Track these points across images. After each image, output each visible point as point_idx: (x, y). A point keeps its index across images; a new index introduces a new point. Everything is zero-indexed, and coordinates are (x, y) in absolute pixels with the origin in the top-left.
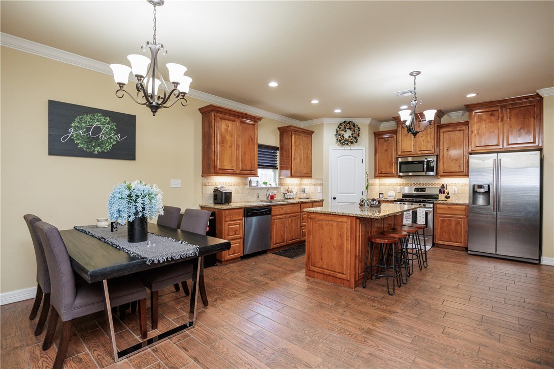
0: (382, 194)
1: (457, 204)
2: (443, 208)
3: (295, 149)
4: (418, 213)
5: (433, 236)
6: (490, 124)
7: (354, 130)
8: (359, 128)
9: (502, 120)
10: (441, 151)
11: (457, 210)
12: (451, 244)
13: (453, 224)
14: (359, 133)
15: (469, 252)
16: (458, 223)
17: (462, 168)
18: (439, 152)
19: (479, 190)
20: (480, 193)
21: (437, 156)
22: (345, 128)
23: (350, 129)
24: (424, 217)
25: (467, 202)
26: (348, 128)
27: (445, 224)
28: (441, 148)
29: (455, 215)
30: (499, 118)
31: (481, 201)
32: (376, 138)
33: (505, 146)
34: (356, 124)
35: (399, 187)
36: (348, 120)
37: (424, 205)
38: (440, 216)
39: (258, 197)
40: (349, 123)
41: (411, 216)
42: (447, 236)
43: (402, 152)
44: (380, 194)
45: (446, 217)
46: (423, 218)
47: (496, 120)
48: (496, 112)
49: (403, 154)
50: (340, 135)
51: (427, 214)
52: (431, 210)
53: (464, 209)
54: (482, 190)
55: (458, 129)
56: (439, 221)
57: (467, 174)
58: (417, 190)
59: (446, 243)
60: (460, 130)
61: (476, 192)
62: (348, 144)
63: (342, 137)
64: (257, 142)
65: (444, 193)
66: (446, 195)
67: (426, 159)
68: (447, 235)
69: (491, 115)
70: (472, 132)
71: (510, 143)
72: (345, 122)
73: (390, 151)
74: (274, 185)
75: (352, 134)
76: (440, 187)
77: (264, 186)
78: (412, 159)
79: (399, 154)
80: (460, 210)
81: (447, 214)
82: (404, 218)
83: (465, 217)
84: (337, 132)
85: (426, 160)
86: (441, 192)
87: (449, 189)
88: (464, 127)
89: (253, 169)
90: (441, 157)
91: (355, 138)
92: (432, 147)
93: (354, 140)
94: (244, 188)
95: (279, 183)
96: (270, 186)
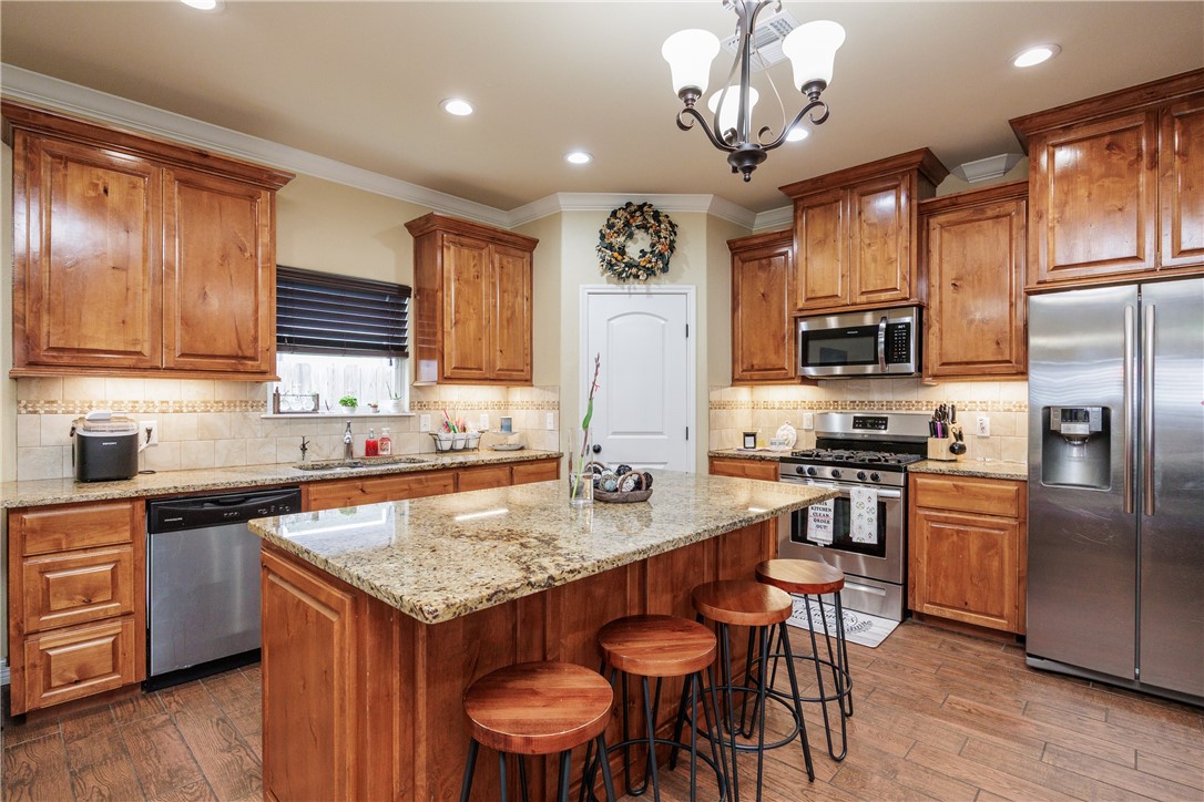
0: (754, 435)
1: (985, 477)
2: (937, 490)
3: (458, 293)
4: (853, 504)
5: (905, 585)
6: (1107, 182)
7: (657, 233)
8: (673, 226)
9: (1154, 164)
10: (935, 291)
11: (988, 498)
12: (966, 620)
13: (974, 546)
14: (672, 242)
15: (1031, 661)
16: (990, 545)
17: (1005, 347)
18: (929, 295)
19: (1068, 428)
20: (1069, 439)
21: (921, 308)
22: (627, 224)
23: (644, 227)
24: (874, 516)
25: (1022, 470)
26: (638, 227)
27: (945, 546)
28: (935, 280)
29: (980, 514)
30: (1140, 155)
31: (1075, 468)
32: (736, 258)
33: (1167, 260)
34: (664, 211)
35: (809, 414)
36: (637, 200)
37: (875, 478)
38: (929, 519)
39: (304, 449)
40: (641, 208)
41: (831, 514)
42: (952, 590)
43: (808, 299)
44: (746, 435)
45: (946, 521)
46: (870, 520)
47: (1131, 164)
48: (1128, 135)
49: (812, 304)
50: (610, 247)
51: (882, 507)
52: (897, 493)
53: (1013, 495)
54: (1080, 429)
55: (990, 213)
56: (926, 533)
57: (1021, 368)
58: (860, 422)
59: (948, 613)
60: (998, 217)
61: (1057, 434)
62: (637, 277)
63: (616, 254)
64: (270, 258)
65: (945, 434)
66: (954, 440)
67: (884, 318)
68: (951, 584)
69: (1109, 147)
70: (1040, 216)
71: (1184, 247)
72: (629, 204)
73: (774, 298)
74: (388, 407)
75: (653, 245)
76: (933, 413)
77: (345, 411)
78: (840, 322)
79: (800, 306)
80: (1001, 499)
81: (950, 511)
82: (811, 520)
83: (1013, 522)
84: (603, 237)
85: (883, 325)
86: (934, 432)
87: (963, 422)
88: (1010, 207)
89: (249, 353)
90: (933, 312)
91: (661, 255)
92: (904, 278)
93: (658, 263)
94: (245, 417)
95: (411, 402)
96: (370, 412)
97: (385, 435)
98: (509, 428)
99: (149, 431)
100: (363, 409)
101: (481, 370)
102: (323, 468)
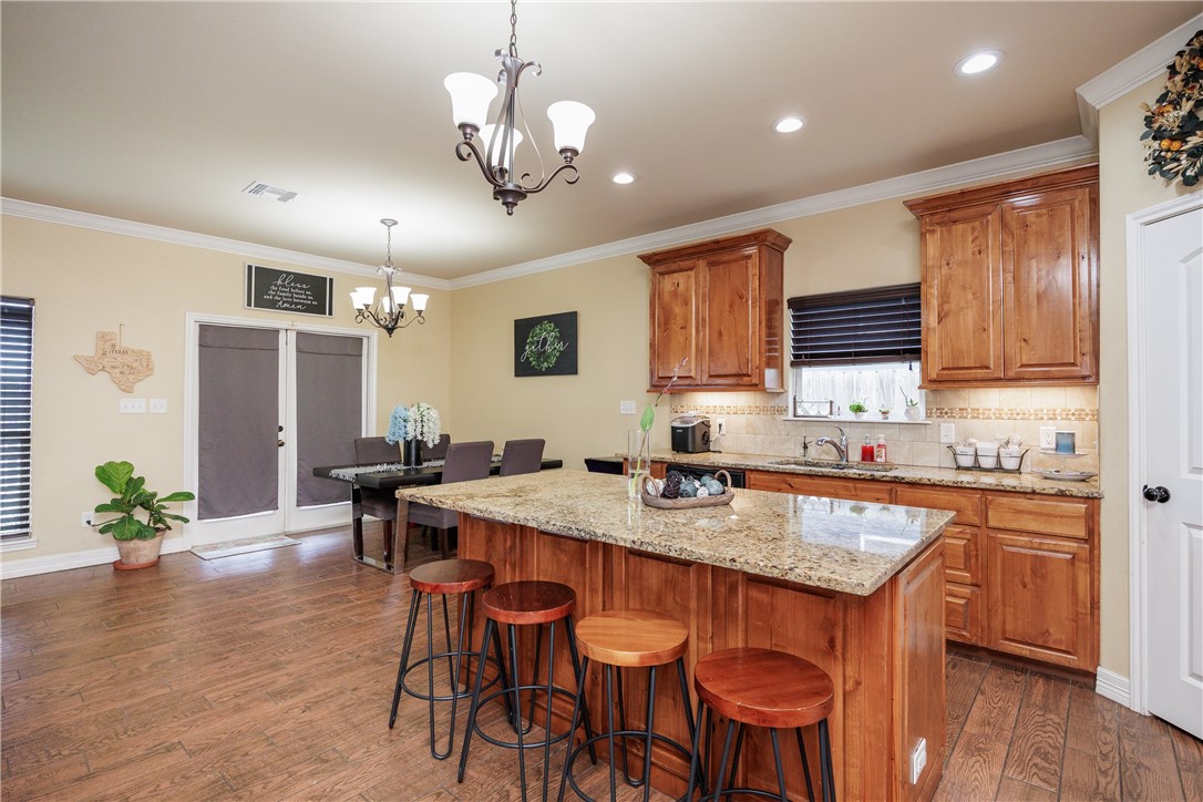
39: (805, 447)
50: (1159, 134)
72: (1196, 38)
77: (850, 416)
84: (1150, 122)
89: (745, 371)
94: (774, 419)
95: (927, 409)
96: (880, 418)
97: (882, 442)
98: (1072, 448)
99: (720, 426)
100: (871, 415)
101: (987, 368)
102: (814, 465)
